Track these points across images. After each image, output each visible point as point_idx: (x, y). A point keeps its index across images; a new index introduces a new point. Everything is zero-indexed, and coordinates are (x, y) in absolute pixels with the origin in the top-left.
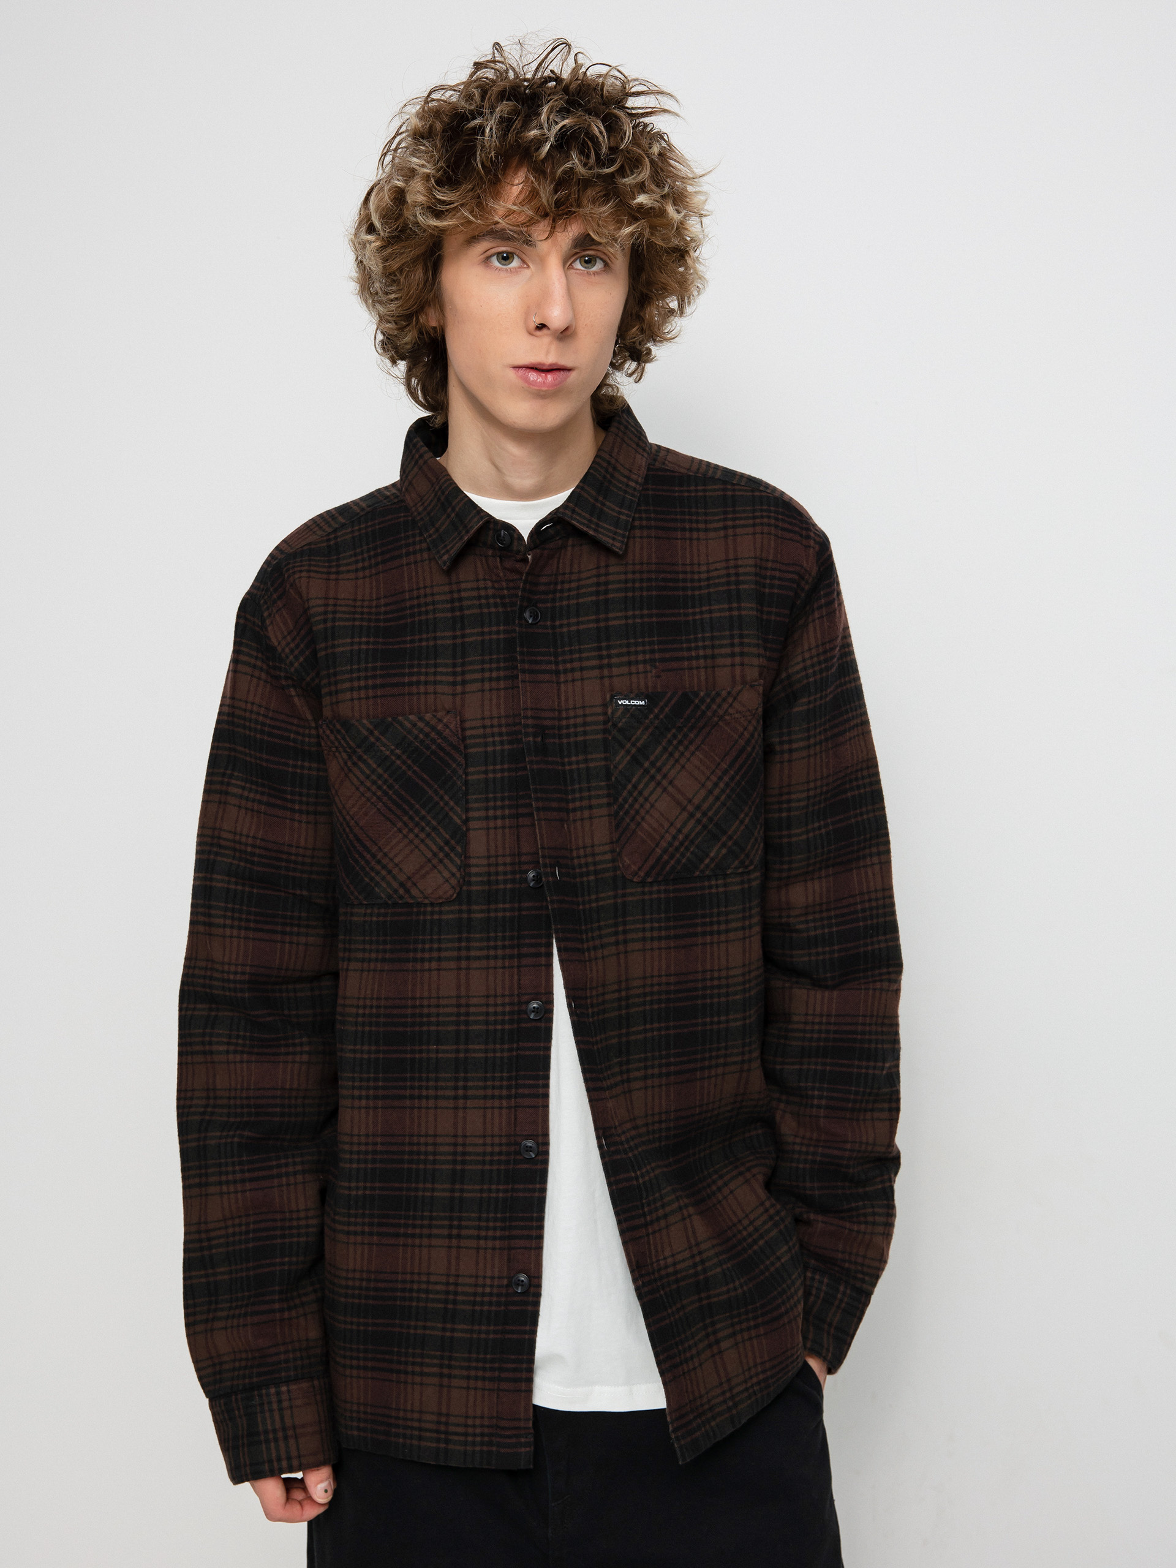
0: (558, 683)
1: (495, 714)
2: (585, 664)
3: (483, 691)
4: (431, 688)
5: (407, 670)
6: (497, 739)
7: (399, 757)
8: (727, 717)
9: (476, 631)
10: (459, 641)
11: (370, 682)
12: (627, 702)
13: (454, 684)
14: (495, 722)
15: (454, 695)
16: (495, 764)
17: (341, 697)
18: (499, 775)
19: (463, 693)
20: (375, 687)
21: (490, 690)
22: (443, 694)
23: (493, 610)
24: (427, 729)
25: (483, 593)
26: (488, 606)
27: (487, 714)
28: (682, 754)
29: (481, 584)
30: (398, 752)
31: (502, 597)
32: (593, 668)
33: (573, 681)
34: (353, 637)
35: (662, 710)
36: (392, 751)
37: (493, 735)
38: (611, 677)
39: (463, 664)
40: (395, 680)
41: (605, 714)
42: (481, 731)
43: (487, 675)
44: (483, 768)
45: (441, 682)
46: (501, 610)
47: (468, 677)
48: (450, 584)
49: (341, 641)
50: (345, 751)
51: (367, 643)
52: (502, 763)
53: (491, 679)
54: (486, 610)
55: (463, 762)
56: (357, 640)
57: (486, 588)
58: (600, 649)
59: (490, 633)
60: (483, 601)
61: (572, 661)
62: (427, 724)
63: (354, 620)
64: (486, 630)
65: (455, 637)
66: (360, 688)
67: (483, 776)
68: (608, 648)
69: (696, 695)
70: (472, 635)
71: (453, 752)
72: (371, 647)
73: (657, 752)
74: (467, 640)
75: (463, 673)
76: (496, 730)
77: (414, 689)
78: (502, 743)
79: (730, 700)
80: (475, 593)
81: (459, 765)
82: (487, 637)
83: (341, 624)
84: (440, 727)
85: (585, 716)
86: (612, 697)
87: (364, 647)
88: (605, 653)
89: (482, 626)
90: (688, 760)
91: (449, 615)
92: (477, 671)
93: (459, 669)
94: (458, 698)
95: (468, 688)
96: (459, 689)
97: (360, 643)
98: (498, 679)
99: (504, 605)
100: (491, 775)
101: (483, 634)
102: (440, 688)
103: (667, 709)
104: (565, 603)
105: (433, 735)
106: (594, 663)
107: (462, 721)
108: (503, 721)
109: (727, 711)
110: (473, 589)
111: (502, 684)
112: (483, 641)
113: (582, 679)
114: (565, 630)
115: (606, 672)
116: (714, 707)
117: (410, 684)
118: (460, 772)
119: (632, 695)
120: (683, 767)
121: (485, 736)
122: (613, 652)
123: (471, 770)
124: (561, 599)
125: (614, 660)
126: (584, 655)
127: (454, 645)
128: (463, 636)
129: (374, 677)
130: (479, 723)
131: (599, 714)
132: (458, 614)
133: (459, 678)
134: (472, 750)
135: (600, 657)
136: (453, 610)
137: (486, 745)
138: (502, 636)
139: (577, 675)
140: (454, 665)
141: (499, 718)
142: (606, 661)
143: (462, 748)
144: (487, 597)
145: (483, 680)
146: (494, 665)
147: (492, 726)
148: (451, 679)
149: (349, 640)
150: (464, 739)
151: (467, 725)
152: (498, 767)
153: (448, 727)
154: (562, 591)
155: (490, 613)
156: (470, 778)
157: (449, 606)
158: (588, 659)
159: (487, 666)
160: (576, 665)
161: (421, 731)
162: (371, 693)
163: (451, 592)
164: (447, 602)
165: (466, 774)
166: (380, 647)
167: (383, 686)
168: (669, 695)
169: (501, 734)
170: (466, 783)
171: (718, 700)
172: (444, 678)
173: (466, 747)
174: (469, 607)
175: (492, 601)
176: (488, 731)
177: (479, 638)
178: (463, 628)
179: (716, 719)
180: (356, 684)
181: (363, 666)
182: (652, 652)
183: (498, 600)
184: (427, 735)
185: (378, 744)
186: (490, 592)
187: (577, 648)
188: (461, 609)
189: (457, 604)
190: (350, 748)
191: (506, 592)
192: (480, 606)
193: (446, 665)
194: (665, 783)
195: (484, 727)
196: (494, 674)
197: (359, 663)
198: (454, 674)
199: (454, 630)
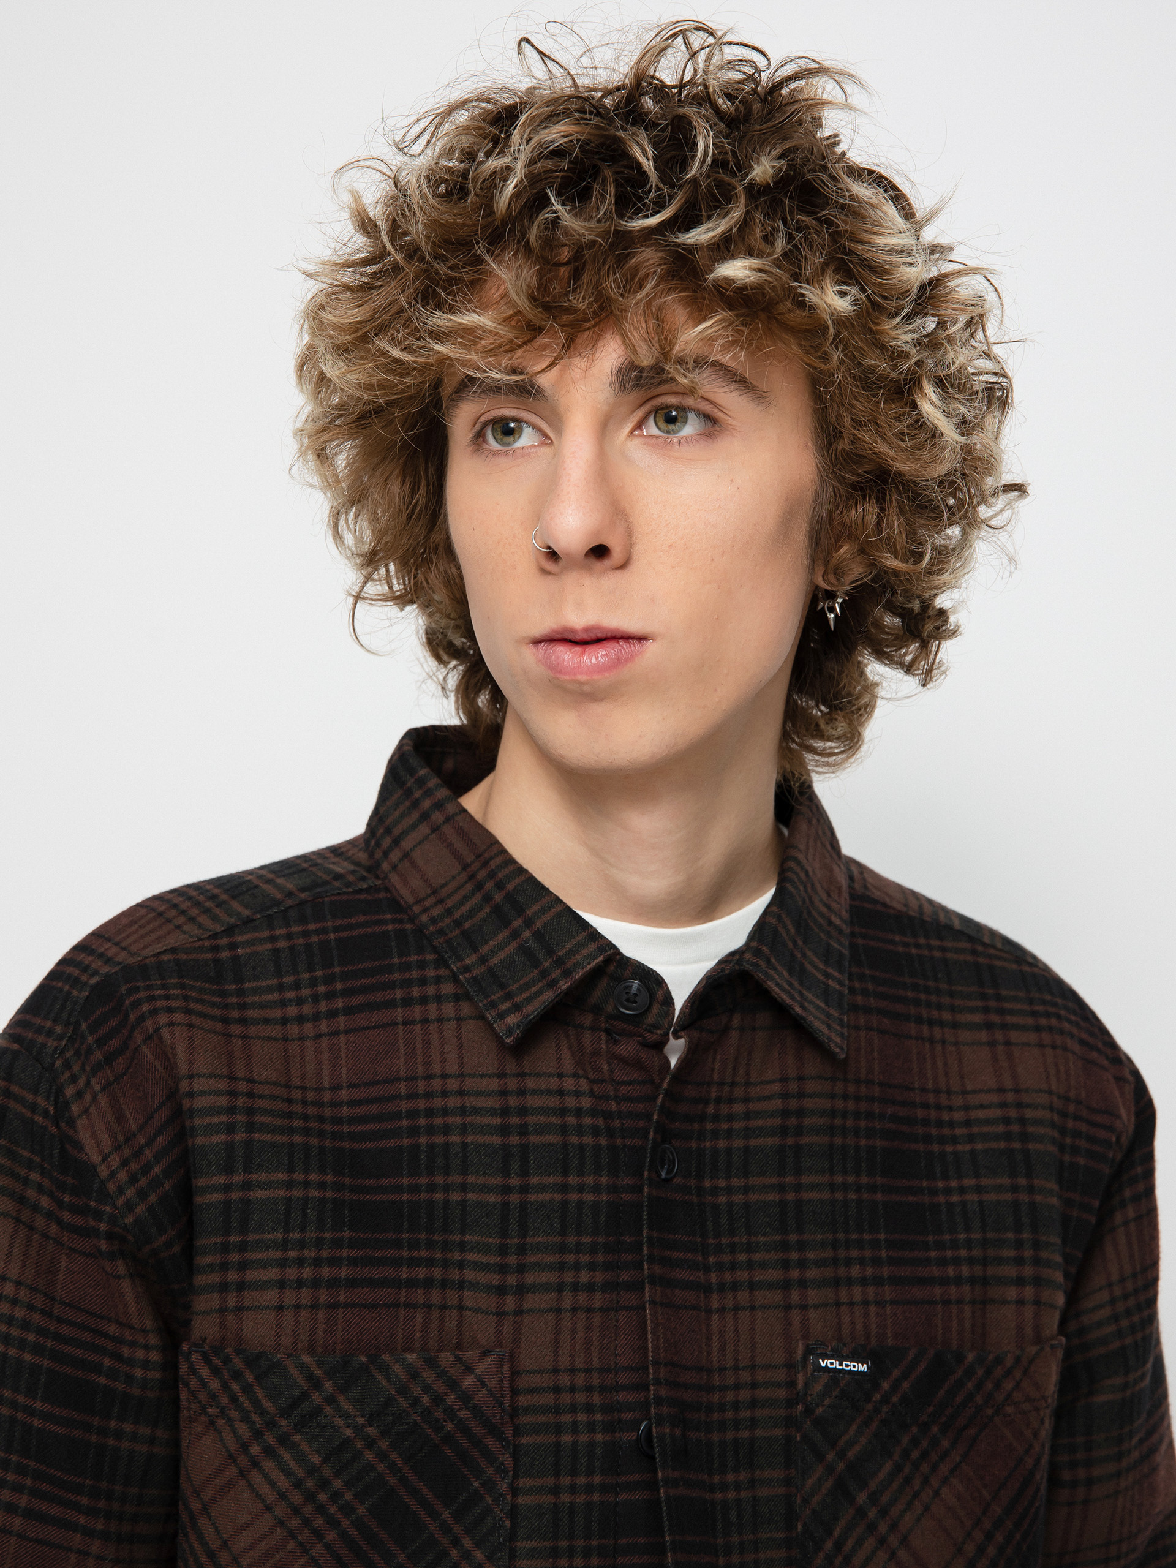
0: (709, 1311)
1: (579, 1364)
2: (759, 1276)
3: (559, 1311)
4: (452, 1297)
5: (405, 1253)
6: (582, 1417)
7: (371, 1444)
8: (1009, 1409)
9: (551, 1180)
10: (515, 1198)
11: (326, 1272)
12: (836, 1365)
13: (501, 1290)
14: (580, 1380)
15: (500, 1314)
16: (574, 1473)
17: (251, 1297)
18: (581, 1499)
19: (519, 1312)
20: (333, 1284)
21: (574, 1310)
22: (478, 1310)
23: (588, 1140)
24: (440, 1387)
25: (570, 1102)
26: (580, 1130)
27: (564, 1361)
28: (926, 1481)
29: (569, 1084)
30: (371, 1431)
31: (608, 1115)
32: (771, 1286)
33: (736, 1309)
34: (291, 1170)
35: (895, 1387)
36: (358, 1429)
37: (573, 1408)
38: (804, 1307)
39: (522, 1250)
40: (378, 1273)
41: (792, 1384)
42: (549, 1399)
43: (569, 1277)
44: (550, 1481)
45: (474, 1286)
46: (603, 1142)
47: (530, 1278)
48: (501, 1075)
49: (263, 1177)
50: (246, 1419)
51: (322, 1186)
52: (590, 1472)
53: (575, 1287)
54: (574, 1140)
55: (509, 1463)
56: (299, 1176)
57: (578, 1094)
58: (785, 1246)
59: (581, 1189)
60: (571, 1120)
61: (733, 1267)
62: (442, 1374)
63: (292, 1131)
64: (573, 1180)
65: (506, 1190)
66: (300, 1284)
67: (548, 1499)
68: (802, 1246)
69: (960, 1358)
70: (542, 1188)
71: (490, 1441)
72: (329, 1194)
73: (882, 1475)
74: (532, 1197)
75: (521, 1269)
76: (581, 1398)
77: (419, 1296)
78: (591, 1427)
79: (1018, 1375)
80: (553, 1102)
81: (501, 1470)
82: (574, 1197)
83: (267, 1137)
84: (467, 1382)
85: (754, 1386)
86: (808, 1351)
87: (315, 1193)
88: (794, 1255)
89: (565, 1174)
90: (937, 1493)
91: (496, 1140)
92: (550, 1267)
93: (513, 1260)
94: (508, 1324)
95: (532, 1301)
96: (510, 1302)
97: (306, 1185)
98: (591, 1288)
99: (611, 1133)
100: (565, 1498)
101: (564, 1188)
102: (469, 1298)
103: (906, 1385)
104: (722, 1144)
105: (451, 1399)
106: (774, 1275)
107: (515, 1373)
108: (596, 1381)
109: (1009, 1396)
110: (549, 1092)
111: (598, 1300)
112: (564, 1204)
113: (753, 1308)
114: (722, 1199)
115: (795, 1296)
116: (989, 1386)
117: (412, 1284)
118: (503, 1486)
119: (845, 1351)
120: (927, 1509)
121: (557, 1410)
122: (811, 1255)
123: (525, 1482)
124: (716, 1134)
125: (811, 1274)
126: (757, 1257)
127: (505, 1205)
128: (524, 1189)
129: (334, 1262)
130: (546, 1381)
131: (778, 1385)
132: (515, 1140)
133: (511, 1280)
134: (525, 1440)
135: (786, 1265)
136: (504, 1130)
137: (558, 1429)
138: (604, 1198)
139: (743, 1297)
140: (503, 1250)
141: (588, 1371)
142: (795, 1274)
143: (509, 1432)
144: (579, 1112)
145: (560, 1288)
146: (585, 1258)
147: (573, 1389)
148: (495, 1279)
149: (282, 1176)
150: (515, 1412)
151: (524, 1382)
152: (582, 1480)
153: (483, 1384)
154: (716, 1118)
155: (582, 1148)
156: (521, 1500)
157: (497, 1121)
158: (763, 1265)
159: (570, 1258)
160: (743, 1275)
161: (427, 1389)
162: (323, 1296)
163: (503, 1093)
164: (493, 1112)
165: (515, 1491)
166: (348, 1196)
167: (352, 1283)
168: (911, 1355)
169: (589, 1408)
170: (513, 1512)
171: (999, 1371)
172: (482, 1277)
173: (518, 1431)
174: (541, 1130)
175: (588, 1121)
176: (566, 1398)
177: (558, 1197)
178: (524, 1173)
179: (989, 1412)
180: (292, 1273)
181: (311, 1235)
182: (876, 1262)
183: (601, 1122)
184: (438, 1400)
185: (328, 1410)
186: (586, 1103)
187: (744, 1240)
188: (523, 1130)
189: (515, 1120)
190: (263, 1413)
191: (614, 1106)
192: (564, 1130)
193: (485, 1249)
194: (893, 1541)
195: (557, 1390)
196: (584, 1277)
197: (303, 1229)
198: (503, 1269)
199: (506, 1174)
